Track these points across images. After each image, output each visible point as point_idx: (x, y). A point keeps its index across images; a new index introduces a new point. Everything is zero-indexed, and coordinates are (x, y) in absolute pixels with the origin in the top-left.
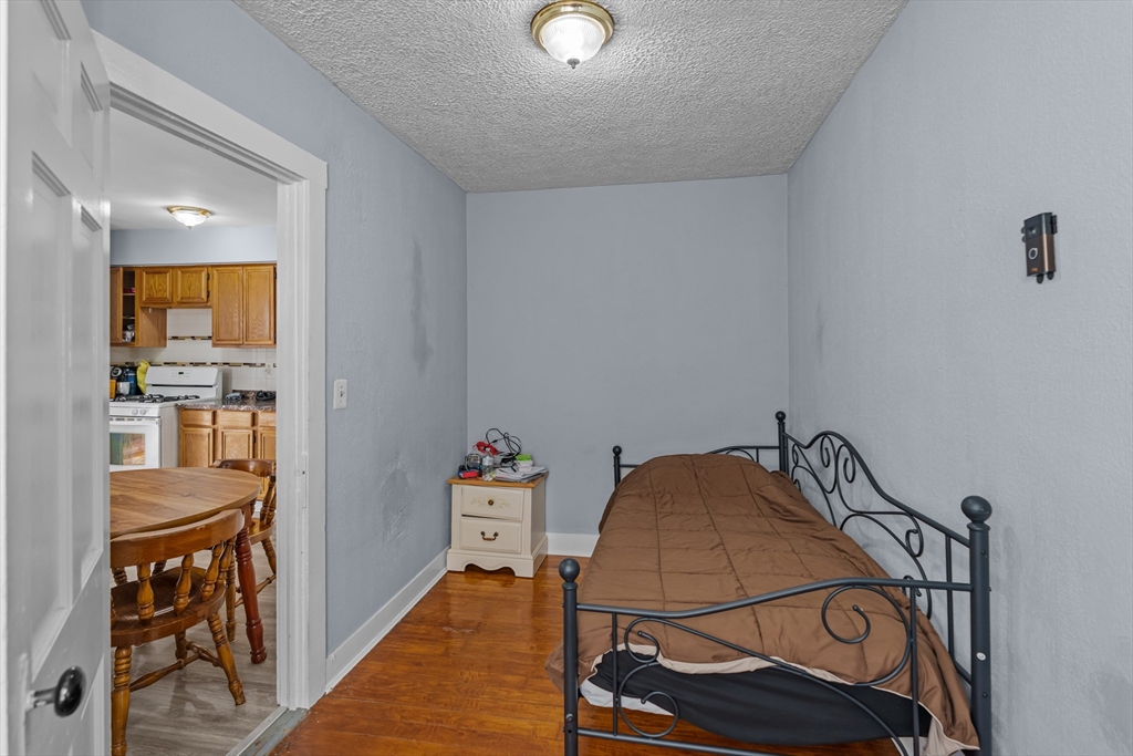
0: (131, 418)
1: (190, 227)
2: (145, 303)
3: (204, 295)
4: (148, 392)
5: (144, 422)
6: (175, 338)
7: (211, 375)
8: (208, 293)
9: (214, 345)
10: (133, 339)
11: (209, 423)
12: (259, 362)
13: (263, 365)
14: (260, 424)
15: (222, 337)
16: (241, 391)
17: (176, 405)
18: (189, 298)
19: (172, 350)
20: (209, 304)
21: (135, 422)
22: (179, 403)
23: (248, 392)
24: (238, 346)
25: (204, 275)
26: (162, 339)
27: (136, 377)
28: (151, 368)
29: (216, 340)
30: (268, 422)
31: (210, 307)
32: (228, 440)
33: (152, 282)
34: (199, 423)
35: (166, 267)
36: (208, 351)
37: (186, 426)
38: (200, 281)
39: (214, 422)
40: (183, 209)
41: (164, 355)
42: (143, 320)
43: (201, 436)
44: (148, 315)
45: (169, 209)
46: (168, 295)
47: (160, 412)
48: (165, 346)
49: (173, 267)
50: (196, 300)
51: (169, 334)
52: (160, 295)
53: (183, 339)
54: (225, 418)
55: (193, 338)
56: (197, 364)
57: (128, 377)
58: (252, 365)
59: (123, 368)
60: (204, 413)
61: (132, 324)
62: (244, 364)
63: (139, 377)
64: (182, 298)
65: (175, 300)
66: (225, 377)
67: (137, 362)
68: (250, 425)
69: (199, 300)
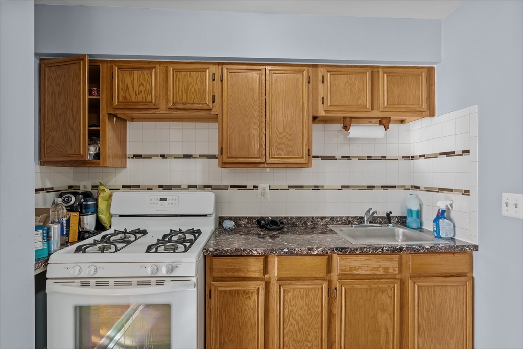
0: (143, 281)
2: (116, 109)
3: (208, 100)
6: (138, 156)
8: (213, 96)
10: (97, 156)
11: (259, 274)
12: (249, 184)
13: (256, 187)
15: (234, 154)
18: (186, 103)
19: (133, 171)
20: (214, 112)
23: (241, 218)
25: (209, 74)
27: (96, 206)
30: (351, 269)
33: (128, 80)
34: (242, 275)
35: (150, 62)
37: (217, 279)
38: (202, 82)
39: (265, 270)
41: (123, 176)
42: (109, 131)
43: (246, 293)
44: (113, 126)
46: (152, 98)
47: (197, 267)
48: (125, 167)
49: (160, 62)
50: (195, 107)
51: (130, 152)
52: (140, 98)
53: (149, 157)
57: (82, 209)
58: (244, 187)
59: (75, 194)
60: (251, 260)
61: (94, 136)
62: (232, 187)
63: (102, 205)
64: (174, 103)
65: (163, 106)
66: (218, 203)
67: (85, 185)
68: (323, 274)
69: (201, 106)
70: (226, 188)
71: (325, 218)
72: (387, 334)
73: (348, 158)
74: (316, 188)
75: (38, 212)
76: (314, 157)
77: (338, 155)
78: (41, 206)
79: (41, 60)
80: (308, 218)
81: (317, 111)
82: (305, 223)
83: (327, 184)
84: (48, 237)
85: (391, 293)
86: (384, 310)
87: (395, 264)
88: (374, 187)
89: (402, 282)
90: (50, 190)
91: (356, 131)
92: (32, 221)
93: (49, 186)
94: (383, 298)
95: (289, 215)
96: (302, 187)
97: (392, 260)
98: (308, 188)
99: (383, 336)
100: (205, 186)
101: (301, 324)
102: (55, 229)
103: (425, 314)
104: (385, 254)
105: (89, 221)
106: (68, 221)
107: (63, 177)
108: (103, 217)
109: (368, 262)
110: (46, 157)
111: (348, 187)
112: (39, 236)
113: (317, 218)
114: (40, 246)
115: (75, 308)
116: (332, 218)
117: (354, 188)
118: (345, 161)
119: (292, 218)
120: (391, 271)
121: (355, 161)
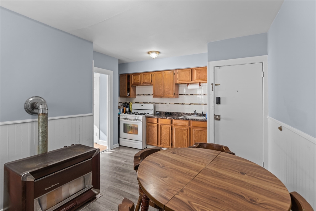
0: (134, 120)
1: (154, 58)
2: (133, 84)
3: (150, 81)
4: (133, 111)
5: (137, 121)
6: (138, 95)
7: (151, 107)
8: (152, 80)
9: (154, 97)
10: (129, 95)
11: (156, 122)
12: (164, 102)
13: (166, 103)
14: (173, 124)
15: (156, 94)
16: (159, 112)
17: (146, 116)
18: (146, 82)
19: (138, 99)
20: (152, 84)
21: (135, 121)
22: (146, 115)
23: (161, 112)
24: (161, 97)
25: (150, 75)
26: (135, 95)
27: (129, 106)
28: (133, 104)
29: (155, 96)
30: (176, 123)
31: (152, 85)
32: (162, 128)
33: (135, 78)
34: (153, 122)
35: (139, 73)
36: (151, 99)
37: (148, 123)
38: (149, 77)
39: (158, 122)
40: (153, 52)
41: (135, 100)
42: (132, 90)
43: (154, 126)
44: (132, 88)
45: (149, 53)
46: (139, 82)
47: (143, 118)
48: (136, 97)
49: (141, 73)
50: (148, 83)
51: (137, 94)
52: (137, 82)
53: (141, 95)
54: (161, 121)
55: (144, 95)
56: (145, 103)
57: (127, 107)
58: (163, 103)
59: (126, 104)
60: (155, 119)
61: (129, 91)
62: (160, 103)
63: (130, 107)
64: (144, 82)
65: (141, 83)
66: (155, 107)
67: (128, 102)
68: (170, 124)
69: (149, 83)
70: (158, 103)
71: (185, 113)
72: (186, 141)
73: (192, 94)
74: (183, 104)
75: (119, 107)
76: (179, 94)
77: (189, 94)
78: (120, 106)
79: (120, 75)
80: (180, 113)
81: (176, 82)
82: (179, 114)
83: (186, 103)
84: (120, 111)
85: (187, 131)
86: (185, 135)
87: (188, 123)
88: (201, 104)
89: (190, 129)
90: (121, 103)
91: (190, 87)
92: (118, 108)
93: (121, 102)
94: (185, 131)
95: (174, 112)
96: (178, 103)
97: (187, 122)
98: (180, 104)
99: (185, 142)
100: (153, 103)
101: (165, 135)
102: (121, 109)
103: (196, 137)
104: (184, 120)
105: (127, 109)
106: (124, 109)
107: (124, 100)
108: (131, 109)
109: (181, 122)
110: (121, 96)
111: (193, 104)
112: (119, 110)
113: (182, 113)
114: (119, 112)
115: (124, 124)
116: (187, 113)
117: (195, 104)
118: (192, 96)
119: (175, 113)
120: (186, 125)
121: (195, 95)
